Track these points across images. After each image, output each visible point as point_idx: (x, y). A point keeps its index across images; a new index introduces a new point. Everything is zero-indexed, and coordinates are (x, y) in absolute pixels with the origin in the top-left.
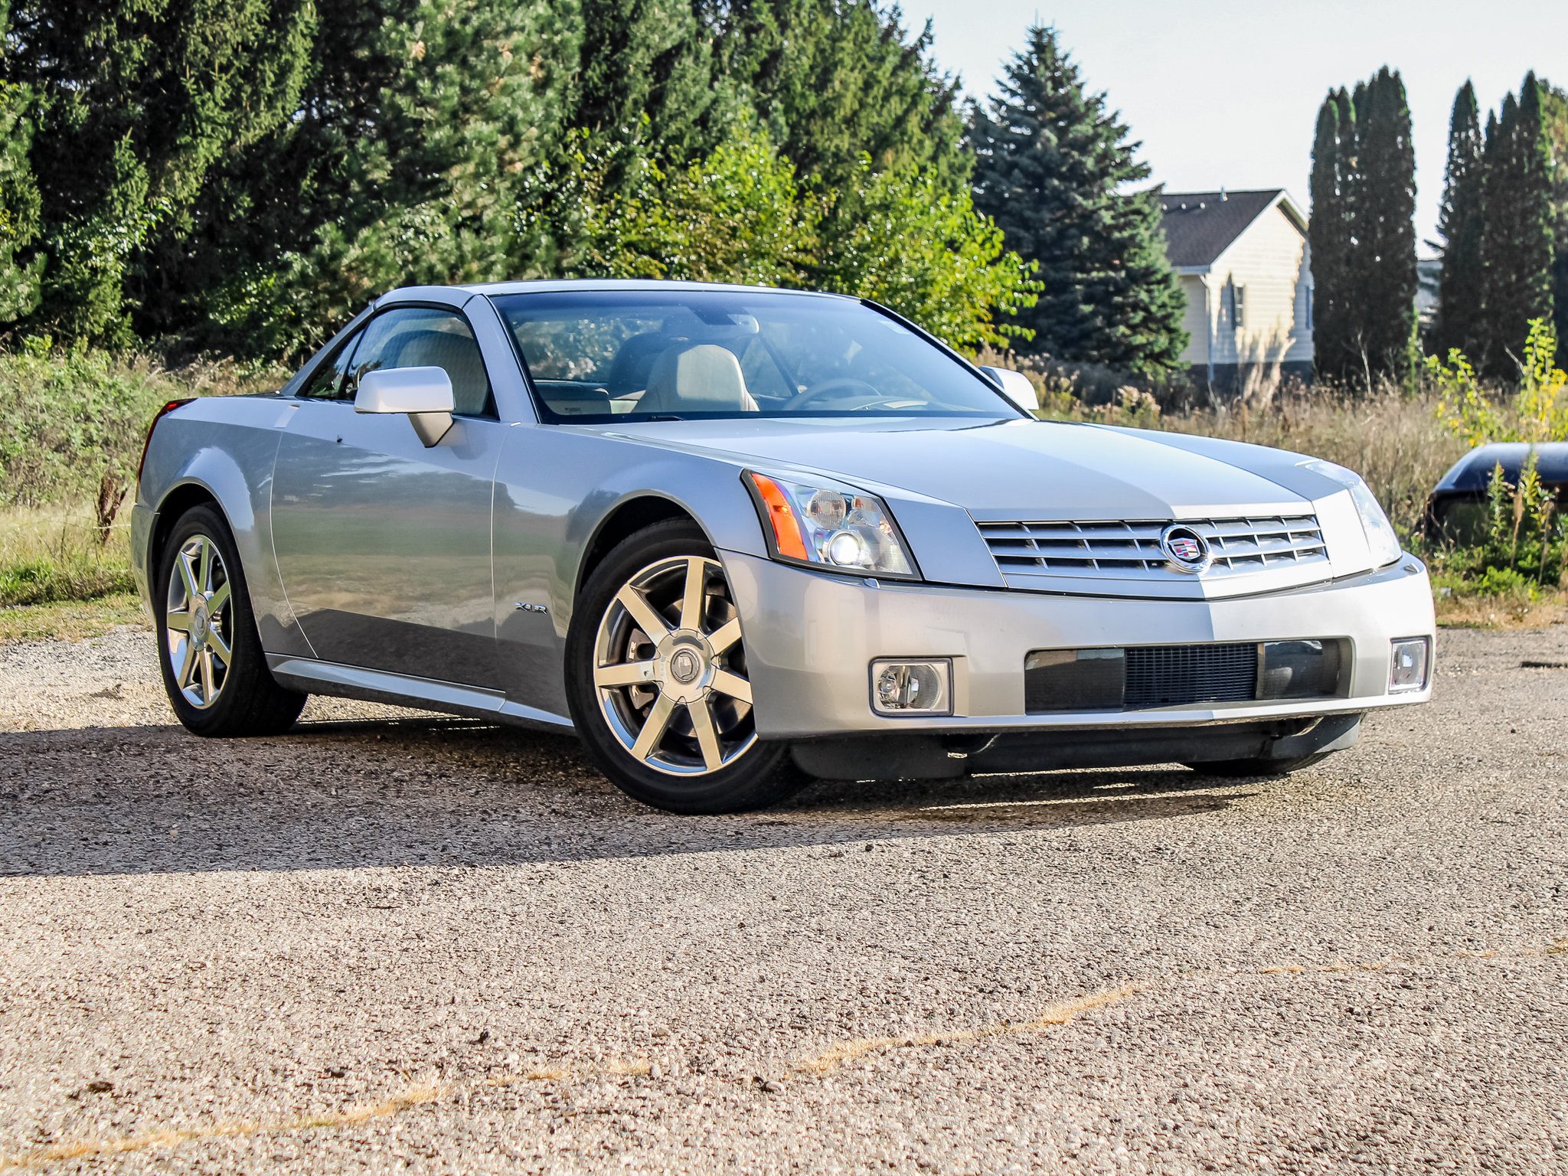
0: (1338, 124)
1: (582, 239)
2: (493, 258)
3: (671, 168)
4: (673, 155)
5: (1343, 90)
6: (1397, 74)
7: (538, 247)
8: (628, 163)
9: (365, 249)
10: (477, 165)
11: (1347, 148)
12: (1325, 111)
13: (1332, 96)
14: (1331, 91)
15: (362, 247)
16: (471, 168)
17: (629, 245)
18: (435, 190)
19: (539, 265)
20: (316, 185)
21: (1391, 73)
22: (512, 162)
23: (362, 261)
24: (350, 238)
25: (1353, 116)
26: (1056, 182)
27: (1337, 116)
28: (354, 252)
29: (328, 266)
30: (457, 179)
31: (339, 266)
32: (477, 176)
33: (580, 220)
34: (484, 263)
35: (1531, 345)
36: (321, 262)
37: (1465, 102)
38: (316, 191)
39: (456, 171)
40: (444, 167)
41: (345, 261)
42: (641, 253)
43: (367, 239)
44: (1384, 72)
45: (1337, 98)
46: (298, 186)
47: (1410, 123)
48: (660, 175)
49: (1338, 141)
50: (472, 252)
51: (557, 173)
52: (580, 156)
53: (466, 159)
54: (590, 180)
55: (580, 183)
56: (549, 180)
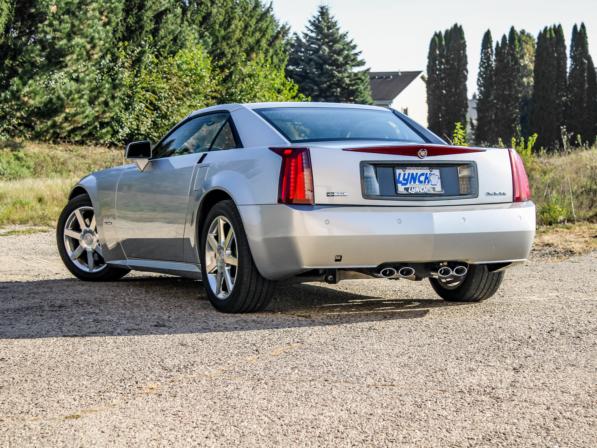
0: (438, 45)
1: (124, 86)
2: (84, 93)
3: (161, 58)
4: (162, 53)
5: (440, 32)
6: (461, 26)
7: (105, 88)
8: (143, 56)
9: (31, 88)
10: (78, 55)
11: (441, 55)
12: (433, 40)
13: (436, 35)
14: (436, 33)
15: (29, 87)
16: (75, 56)
17: (142, 88)
18: (61, 66)
19: (105, 96)
20: (11, 62)
21: (459, 26)
22: (93, 54)
23: (29, 93)
24: (25, 84)
25: (444, 43)
26: (327, 66)
27: (437, 42)
28: (26, 89)
29: (15, 94)
30: (69, 61)
31: (20, 95)
32: (78, 60)
33: (122, 78)
34: (80, 95)
35: (456, 133)
36: (12, 92)
37: (487, 37)
38: (11, 64)
39: (68, 58)
40: (64, 56)
41: (23, 93)
42: (147, 91)
43: (31, 84)
44: (456, 25)
45: (438, 35)
46: (4, 63)
47: (466, 46)
48: (156, 61)
49: (438, 52)
50: (75, 90)
51: (115, 59)
52: (123, 53)
53: (73, 53)
54: (127, 62)
55: (123, 63)
56: (110, 62)
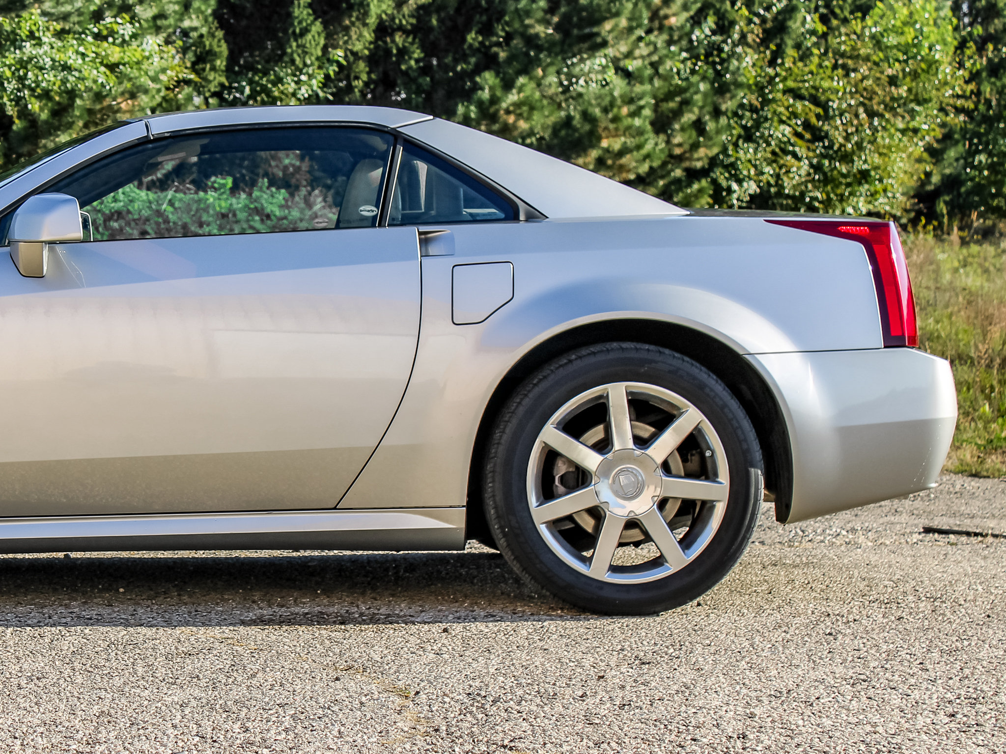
1: (739, 85)
2: (642, 103)
3: (835, 22)
4: (837, 11)
7: (696, 93)
8: (790, 18)
9: (522, 95)
10: (630, 19)
15: (519, 92)
16: (623, 22)
17: (787, 91)
18: (596, 45)
19: (696, 110)
20: (480, 38)
22: (666, 17)
23: (518, 105)
24: (508, 85)
28: (513, 97)
29: (488, 109)
30: (610, 32)
31: (497, 111)
32: (630, 30)
33: (738, 68)
34: (633, 108)
36: (480, 104)
38: (481, 43)
39: (608, 26)
40: (599, 21)
41: (504, 105)
42: (801, 97)
43: (523, 85)
46: (464, 40)
48: (821, 28)
50: (621, 96)
51: (724, 27)
52: (745, 12)
53: (617, 14)
54: (752, 32)
55: (743, 36)
56: (714, 33)
